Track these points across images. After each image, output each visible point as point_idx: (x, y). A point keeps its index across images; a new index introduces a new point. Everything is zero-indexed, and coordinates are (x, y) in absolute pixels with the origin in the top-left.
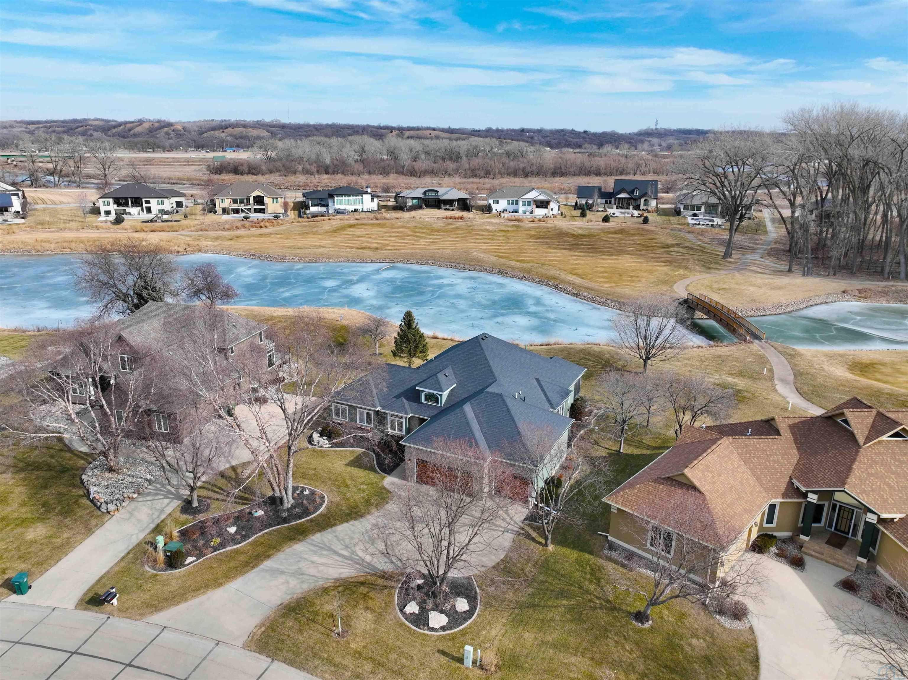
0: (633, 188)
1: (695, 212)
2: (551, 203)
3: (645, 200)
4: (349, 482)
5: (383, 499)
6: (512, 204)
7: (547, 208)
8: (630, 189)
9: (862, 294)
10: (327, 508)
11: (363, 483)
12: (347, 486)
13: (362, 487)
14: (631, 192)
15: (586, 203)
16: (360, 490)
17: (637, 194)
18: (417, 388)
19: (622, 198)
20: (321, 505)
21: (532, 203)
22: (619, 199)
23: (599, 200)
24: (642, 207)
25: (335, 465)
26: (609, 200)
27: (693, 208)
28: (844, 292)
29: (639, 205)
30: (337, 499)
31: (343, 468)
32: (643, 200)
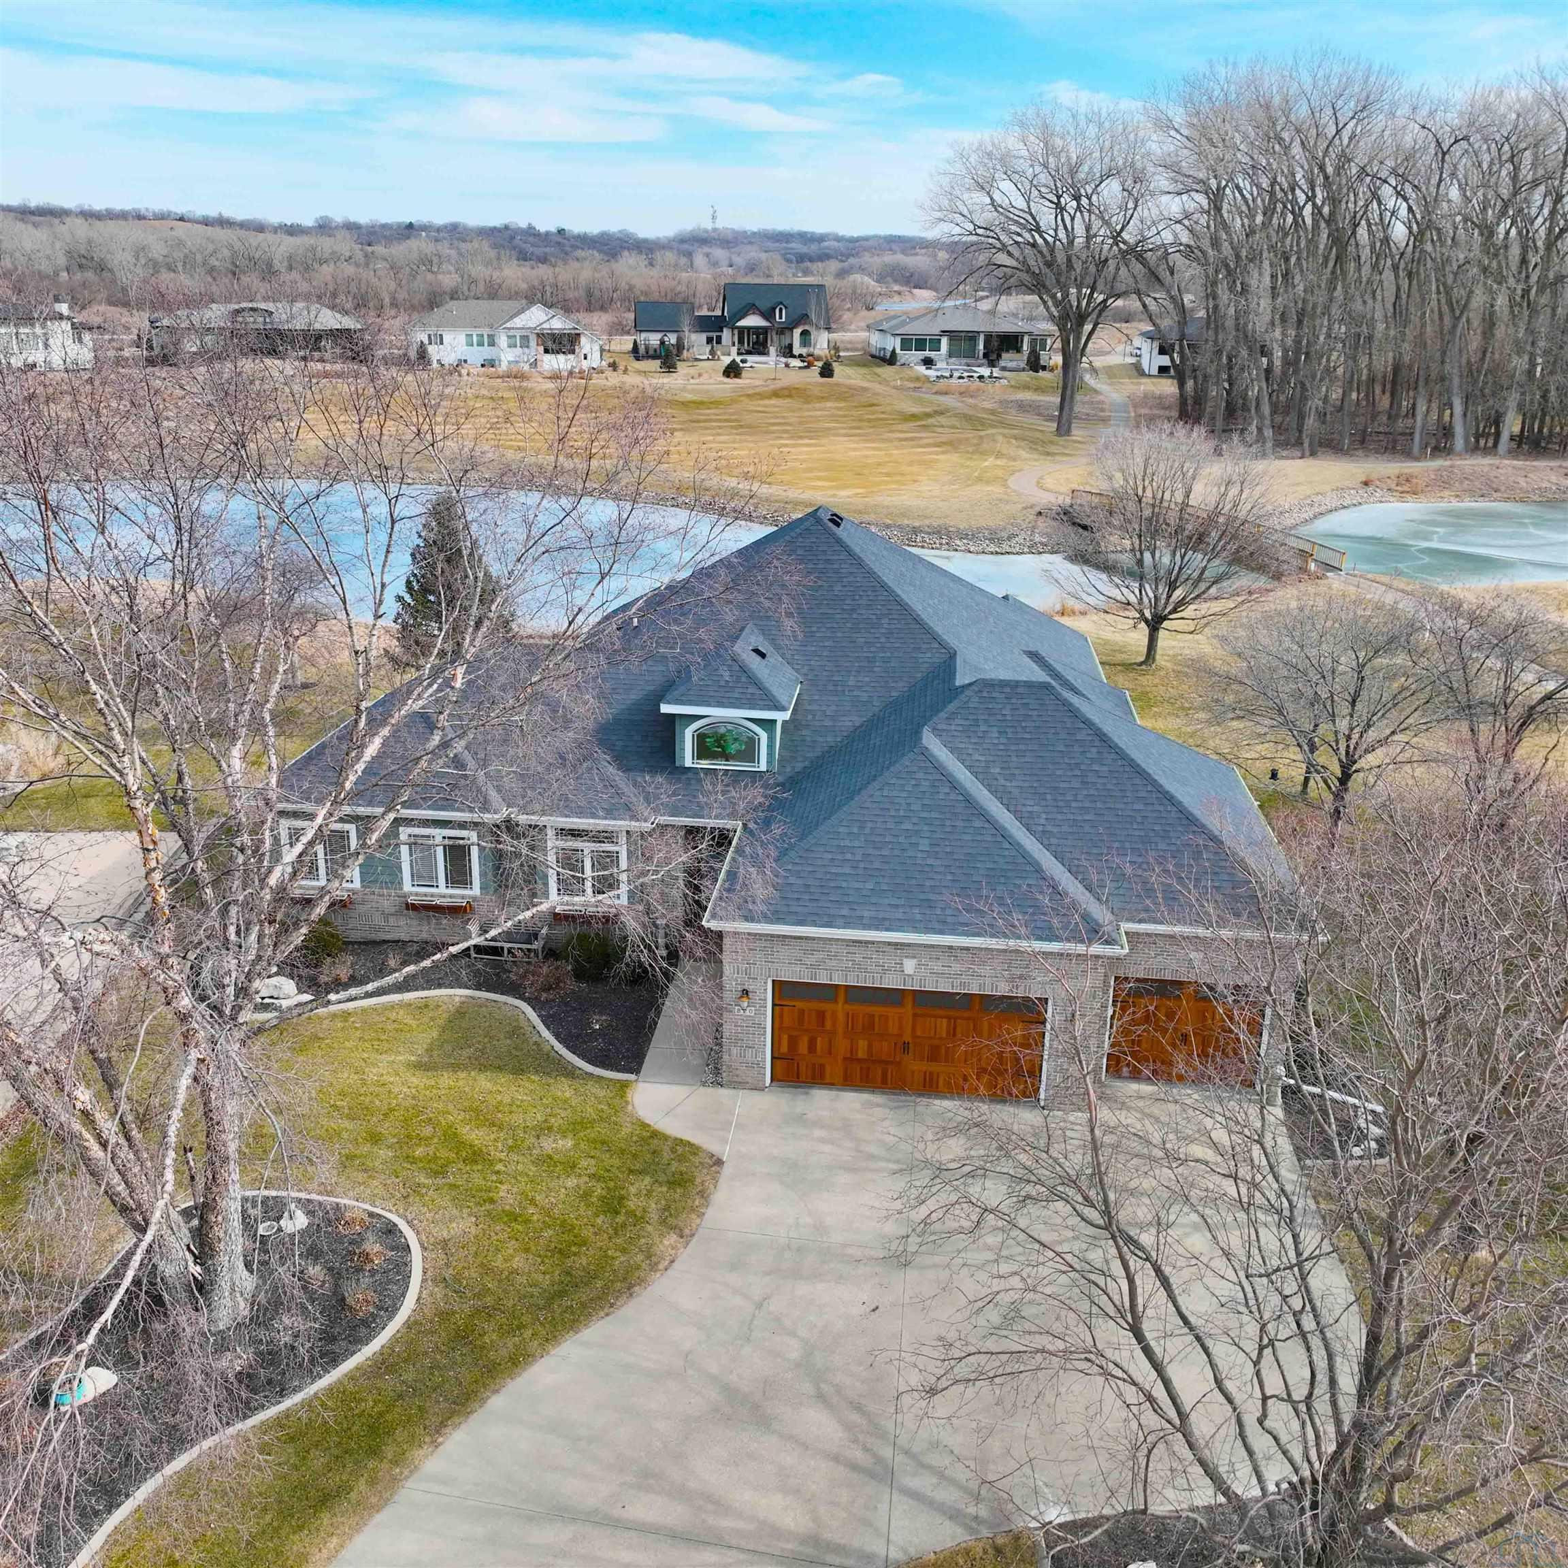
0: (769, 305)
1: (927, 353)
2: (583, 340)
3: (805, 334)
4: (476, 1136)
5: (680, 1182)
6: (480, 344)
7: (573, 352)
8: (764, 305)
9: (1406, 487)
10: (435, 1278)
11: (544, 1129)
12: (476, 1156)
13: (548, 1144)
14: (768, 315)
15: (662, 343)
16: (546, 1161)
17: (781, 317)
18: (665, 709)
19: (749, 329)
20: (401, 1269)
21: (533, 343)
22: (741, 330)
23: (694, 337)
24: (797, 350)
25: (372, 1074)
26: (714, 335)
27: (920, 344)
28: (1366, 484)
29: (790, 346)
30: (462, 1225)
31: (417, 1080)
32: (797, 332)
